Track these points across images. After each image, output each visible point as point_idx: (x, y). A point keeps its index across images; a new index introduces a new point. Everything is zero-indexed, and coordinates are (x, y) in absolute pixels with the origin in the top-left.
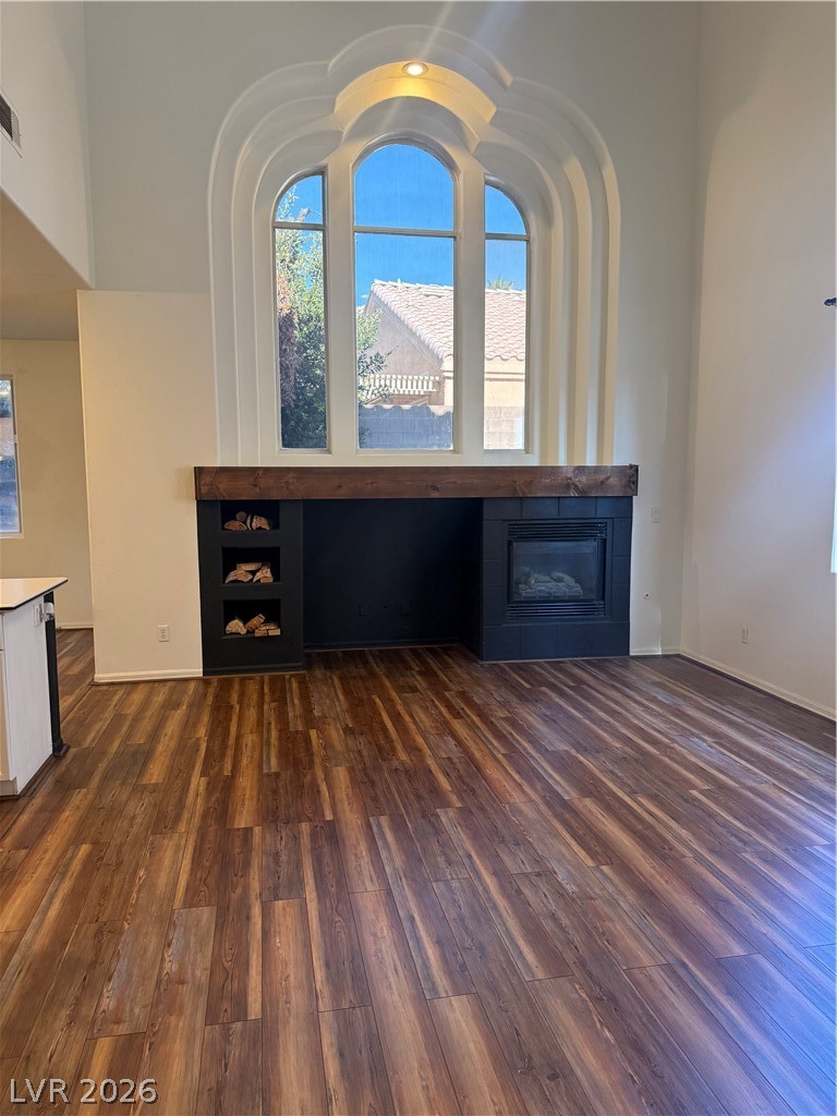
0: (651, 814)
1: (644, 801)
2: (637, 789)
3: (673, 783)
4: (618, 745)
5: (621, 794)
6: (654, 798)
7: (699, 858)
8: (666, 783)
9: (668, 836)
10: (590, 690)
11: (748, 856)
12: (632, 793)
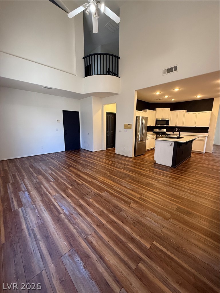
0: (79, 180)
1: (81, 183)
2: (83, 185)
3: (75, 189)
4: (90, 200)
5: (85, 183)
6: (79, 184)
7: (72, 175)
8: (77, 189)
9: (76, 177)
10: (126, 259)
11: (65, 177)
12: (83, 184)
